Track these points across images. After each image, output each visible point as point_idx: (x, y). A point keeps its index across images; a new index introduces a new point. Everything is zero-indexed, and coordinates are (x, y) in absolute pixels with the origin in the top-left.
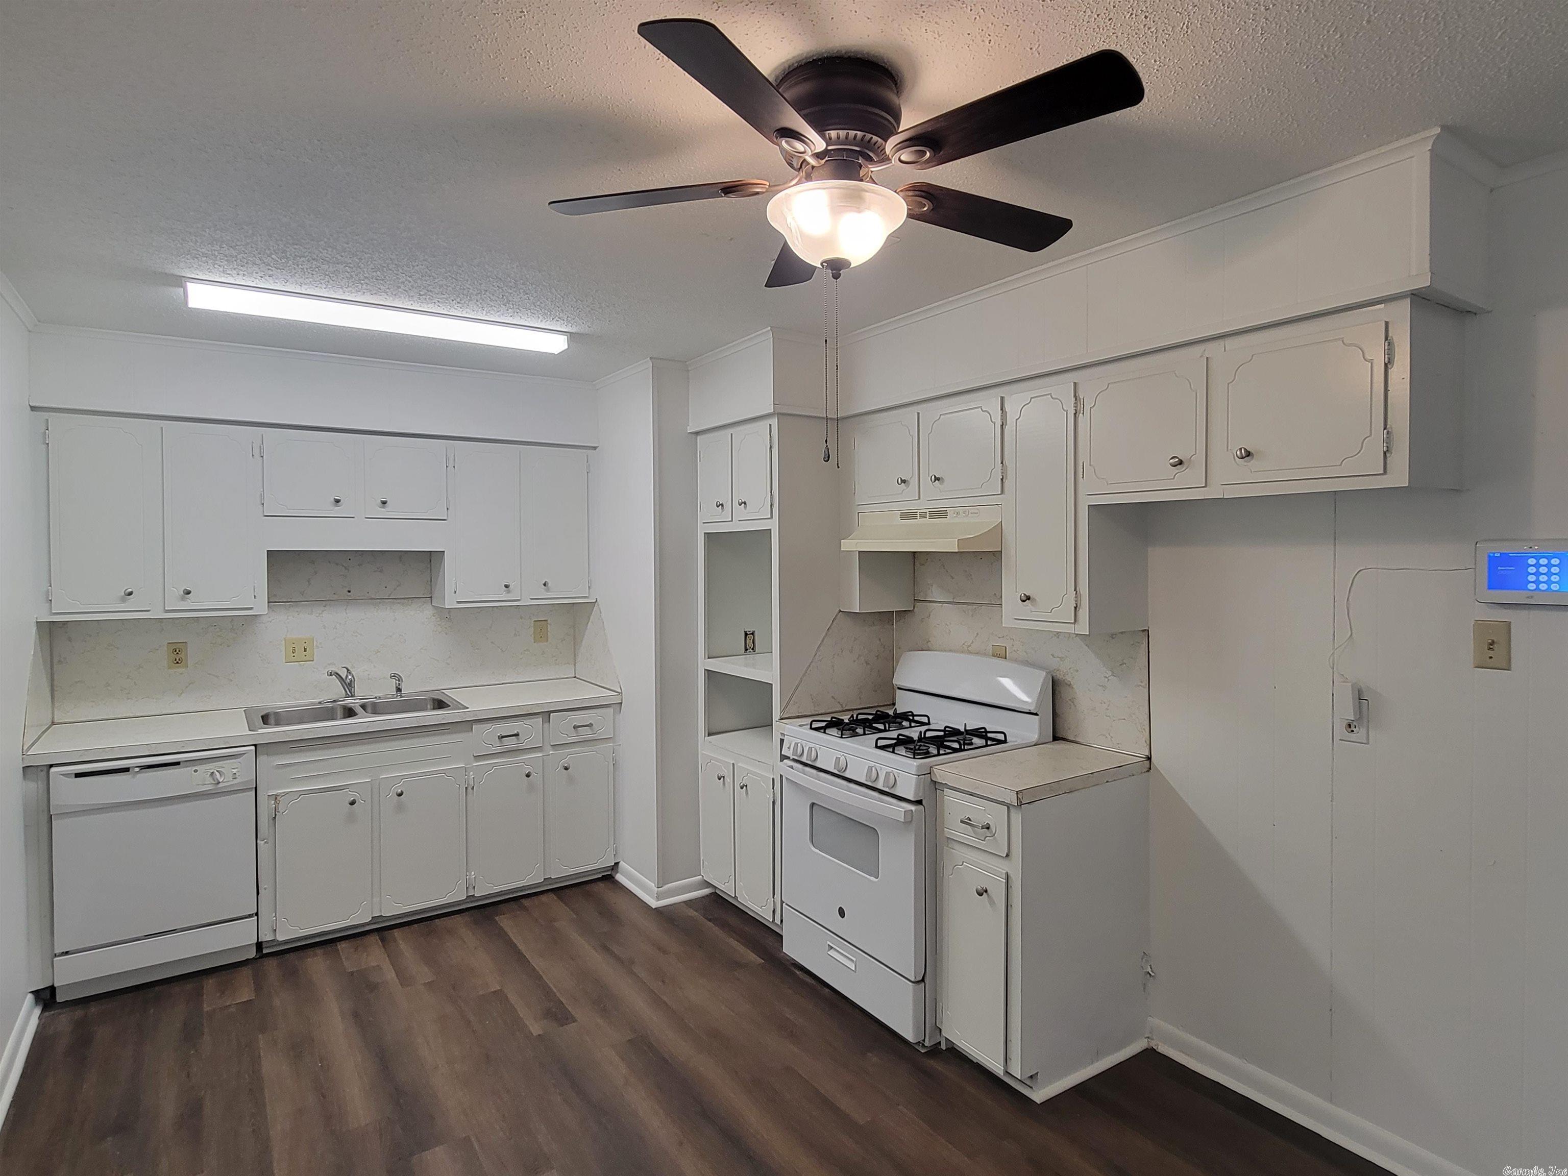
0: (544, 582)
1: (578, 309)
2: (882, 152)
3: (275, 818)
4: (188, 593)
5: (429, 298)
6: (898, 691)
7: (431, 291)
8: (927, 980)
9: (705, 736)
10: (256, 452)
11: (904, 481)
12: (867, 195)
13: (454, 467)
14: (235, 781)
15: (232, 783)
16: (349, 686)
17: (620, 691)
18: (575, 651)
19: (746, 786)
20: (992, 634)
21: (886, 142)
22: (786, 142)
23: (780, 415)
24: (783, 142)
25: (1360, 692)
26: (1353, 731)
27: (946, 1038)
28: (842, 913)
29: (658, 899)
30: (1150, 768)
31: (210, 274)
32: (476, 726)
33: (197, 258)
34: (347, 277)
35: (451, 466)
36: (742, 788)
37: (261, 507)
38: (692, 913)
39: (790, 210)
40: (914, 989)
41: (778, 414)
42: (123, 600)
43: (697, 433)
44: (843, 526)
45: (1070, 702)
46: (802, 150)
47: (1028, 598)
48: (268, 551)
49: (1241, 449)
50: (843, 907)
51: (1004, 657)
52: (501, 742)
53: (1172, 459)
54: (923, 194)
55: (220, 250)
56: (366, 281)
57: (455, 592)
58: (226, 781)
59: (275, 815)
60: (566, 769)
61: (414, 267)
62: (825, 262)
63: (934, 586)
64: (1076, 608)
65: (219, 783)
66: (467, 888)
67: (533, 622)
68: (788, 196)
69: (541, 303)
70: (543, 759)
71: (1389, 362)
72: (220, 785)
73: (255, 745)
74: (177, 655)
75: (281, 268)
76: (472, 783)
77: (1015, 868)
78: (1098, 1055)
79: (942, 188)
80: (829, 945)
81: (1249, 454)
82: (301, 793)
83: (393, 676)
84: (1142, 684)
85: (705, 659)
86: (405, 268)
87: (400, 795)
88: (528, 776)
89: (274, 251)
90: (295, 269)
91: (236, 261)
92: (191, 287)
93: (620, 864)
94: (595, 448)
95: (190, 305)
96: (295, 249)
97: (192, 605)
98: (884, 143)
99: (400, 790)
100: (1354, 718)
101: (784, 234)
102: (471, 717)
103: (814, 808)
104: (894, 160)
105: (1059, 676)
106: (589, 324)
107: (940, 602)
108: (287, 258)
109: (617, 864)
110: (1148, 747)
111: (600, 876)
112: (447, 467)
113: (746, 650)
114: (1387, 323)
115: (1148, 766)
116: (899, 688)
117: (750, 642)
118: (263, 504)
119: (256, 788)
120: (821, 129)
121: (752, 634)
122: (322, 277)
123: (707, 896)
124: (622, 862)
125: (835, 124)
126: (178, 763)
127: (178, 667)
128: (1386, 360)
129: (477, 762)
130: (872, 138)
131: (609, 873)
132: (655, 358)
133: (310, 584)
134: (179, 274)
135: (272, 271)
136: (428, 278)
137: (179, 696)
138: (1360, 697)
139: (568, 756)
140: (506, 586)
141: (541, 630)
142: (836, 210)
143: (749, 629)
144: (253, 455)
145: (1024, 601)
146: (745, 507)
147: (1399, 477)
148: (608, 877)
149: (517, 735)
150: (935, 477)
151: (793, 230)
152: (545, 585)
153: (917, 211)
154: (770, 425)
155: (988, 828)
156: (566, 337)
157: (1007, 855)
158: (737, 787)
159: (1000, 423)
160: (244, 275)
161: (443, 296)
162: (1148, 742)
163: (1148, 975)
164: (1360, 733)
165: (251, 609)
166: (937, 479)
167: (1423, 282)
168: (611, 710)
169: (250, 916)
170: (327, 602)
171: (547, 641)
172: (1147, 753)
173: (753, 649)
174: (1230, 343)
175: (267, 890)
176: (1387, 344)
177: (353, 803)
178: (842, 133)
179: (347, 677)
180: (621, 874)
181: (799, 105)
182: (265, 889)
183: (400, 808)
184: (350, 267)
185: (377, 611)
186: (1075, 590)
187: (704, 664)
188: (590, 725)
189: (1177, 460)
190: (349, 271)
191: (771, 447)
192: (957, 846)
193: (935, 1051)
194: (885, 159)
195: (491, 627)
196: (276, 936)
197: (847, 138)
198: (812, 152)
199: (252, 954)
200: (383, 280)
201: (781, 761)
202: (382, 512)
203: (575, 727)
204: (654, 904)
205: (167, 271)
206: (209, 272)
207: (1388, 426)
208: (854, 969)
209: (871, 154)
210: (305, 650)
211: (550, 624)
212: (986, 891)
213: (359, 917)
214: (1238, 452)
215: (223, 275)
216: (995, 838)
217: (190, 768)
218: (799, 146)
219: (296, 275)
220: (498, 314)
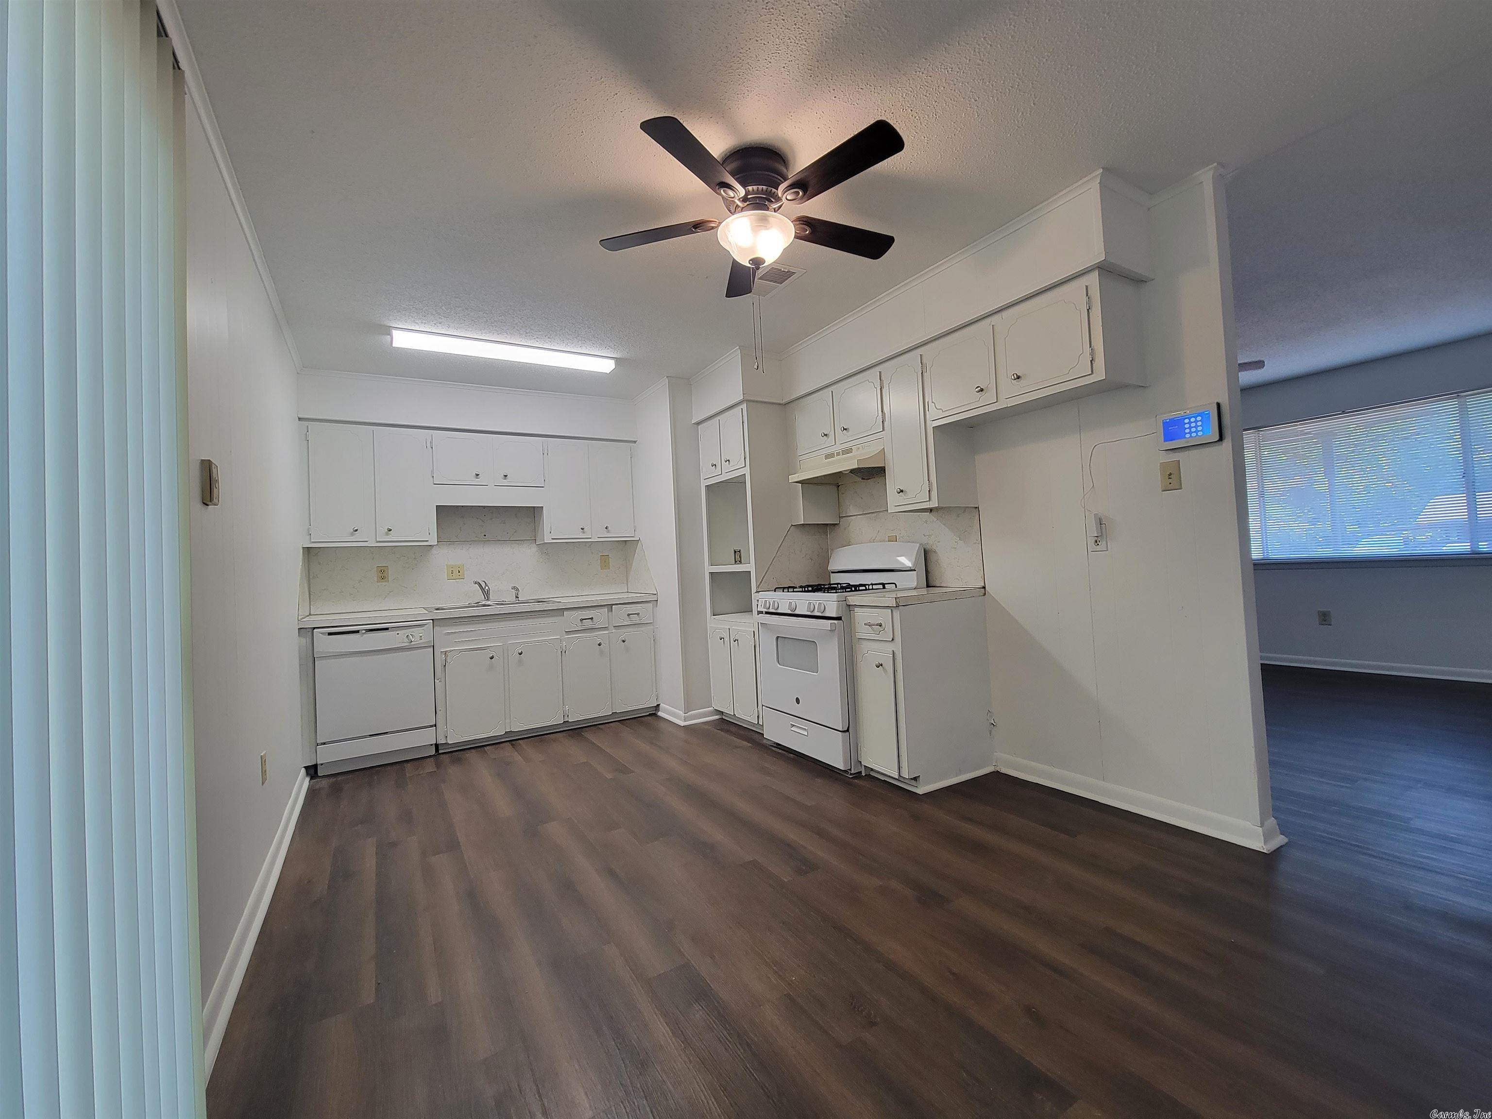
0: (606, 526)
1: (620, 338)
2: (777, 197)
3: (445, 666)
4: (390, 530)
5: (532, 335)
6: (832, 575)
7: (533, 330)
8: (850, 730)
9: (711, 616)
10: (429, 445)
11: (826, 435)
12: (771, 220)
13: (548, 454)
14: (421, 641)
15: (419, 642)
16: (486, 594)
17: (656, 593)
18: (627, 576)
19: (738, 640)
20: (887, 529)
21: (777, 190)
22: (724, 191)
23: (748, 401)
24: (722, 191)
25: (1100, 520)
26: (1098, 544)
27: (865, 766)
28: (798, 701)
29: (685, 721)
30: (985, 594)
31: (405, 323)
32: (567, 612)
33: (400, 312)
34: (485, 322)
35: (545, 454)
36: (735, 641)
37: (432, 478)
38: (706, 727)
39: (729, 232)
40: (842, 735)
41: (746, 401)
42: (352, 534)
43: (698, 424)
44: (790, 466)
45: (936, 563)
46: (733, 196)
47: (902, 491)
48: (437, 506)
49: (1014, 375)
50: (799, 698)
51: (895, 540)
52: (582, 623)
53: (976, 388)
54: (805, 223)
55: (414, 305)
56: (495, 323)
57: (551, 532)
58: (416, 641)
59: (445, 664)
60: (624, 641)
61: (523, 311)
62: (749, 261)
63: (851, 506)
64: (929, 491)
65: (412, 642)
66: (564, 716)
67: (599, 556)
68: (727, 225)
69: (598, 335)
70: (609, 635)
71: (1089, 308)
72: (412, 643)
73: (432, 620)
74: (383, 574)
75: (447, 316)
76: (564, 649)
77: (897, 646)
78: (960, 772)
79: (815, 219)
80: (791, 724)
81: (1018, 377)
82: (461, 651)
83: (514, 588)
84: (977, 542)
85: (709, 566)
86: (518, 312)
87: (520, 654)
88: (600, 645)
89: (444, 304)
90: (455, 317)
91: (422, 312)
92: (395, 333)
93: (660, 705)
94: (635, 442)
95: (393, 346)
96: (456, 301)
97: (393, 539)
98: (776, 191)
99: (520, 651)
100: (1097, 534)
101: (729, 250)
102: (562, 606)
103: (779, 640)
104: (784, 199)
105: (928, 547)
106: (627, 350)
107: (854, 515)
108: (451, 309)
109: (658, 705)
110: (983, 580)
111: (648, 714)
112: (543, 454)
113: (736, 562)
114: (1087, 287)
115: (984, 592)
116: (832, 572)
117: (738, 556)
118: (433, 477)
119: (433, 646)
120: (744, 186)
121: (739, 552)
122: (470, 322)
123: (717, 720)
124: (661, 704)
125: (751, 183)
126: (387, 629)
127: (383, 582)
128: (1088, 307)
129: (568, 635)
130: (771, 190)
131: (654, 712)
132: (670, 377)
133: (461, 531)
134: (389, 325)
135: (442, 319)
136: (531, 319)
137: (384, 599)
138: (1100, 522)
139: (624, 634)
140: (582, 529)
141: (605, 562)
142: (755, 229)
143: (737, 549)
144: (427, 447)
145: (899, 493)
146: (729, 464)
147: (1100, 375)
148: (653, 713)
149: (592, 619)
150: (844, 428)
151: (732, 244)
152: (606, 528)
153: (803, 234)
154: (742, 409)
155: (880, 626)
156: (614, 361)
157: (893, 640)
158: (732, 641)
159: (880, 388)
160: (425, 323)
161: (541, 333)
162: (983, 577)
163: (992, 725)
164: (1102, 545)
165: (427, 541)
166: (844, 429)
167: (1099, 256)
168: (651, 605)
169: (431, 726)
170: (472, 542)
171: (609, 568)
172: (983, 585)
173: (740, 561)
174: (1005, 314)
175: (441, 711)
176: (1087, 298)
177: (492, 658)
178: (755, 187)
179: (485, 587)
180: (662, 712)
181: (733, 174)
182: (440, 710)
183: (520, 662)
184: (486, 313)
185: (502, 548)
186: (928, 480)
187: (709, 569)
188: (638, 614)
189: (980, 388)
190: (486, 316)
191: (743, 423)
192: (864, 642)
193: (858, 775)
194: (778, 199)
195: (573, 559)
196: (447, 741)
197: (758, 190)
198: (738, 197)
199: (433, 752)
200: (505, 322)
201: (758, 615)
202: (505, 482)
203: (629, 615)
204: (682, 723)
205: (382, 323)
206: (406, 322)
207: (1092, 346)
208: (806, 734)
209: (772, 200)
210: (459, 572)
211: (611, 558)
212: (882, 665)
213: (497, 731)
214: (1013, 377)
215: (413, 324)
216: (885, 632)
217: (394, 632)
218: (731, 193)
219: (455, 321)
220: (572, 345)
